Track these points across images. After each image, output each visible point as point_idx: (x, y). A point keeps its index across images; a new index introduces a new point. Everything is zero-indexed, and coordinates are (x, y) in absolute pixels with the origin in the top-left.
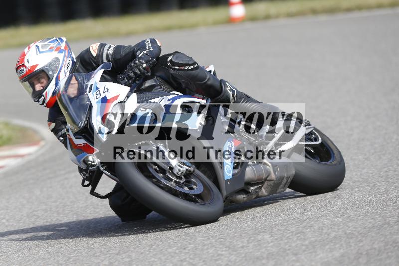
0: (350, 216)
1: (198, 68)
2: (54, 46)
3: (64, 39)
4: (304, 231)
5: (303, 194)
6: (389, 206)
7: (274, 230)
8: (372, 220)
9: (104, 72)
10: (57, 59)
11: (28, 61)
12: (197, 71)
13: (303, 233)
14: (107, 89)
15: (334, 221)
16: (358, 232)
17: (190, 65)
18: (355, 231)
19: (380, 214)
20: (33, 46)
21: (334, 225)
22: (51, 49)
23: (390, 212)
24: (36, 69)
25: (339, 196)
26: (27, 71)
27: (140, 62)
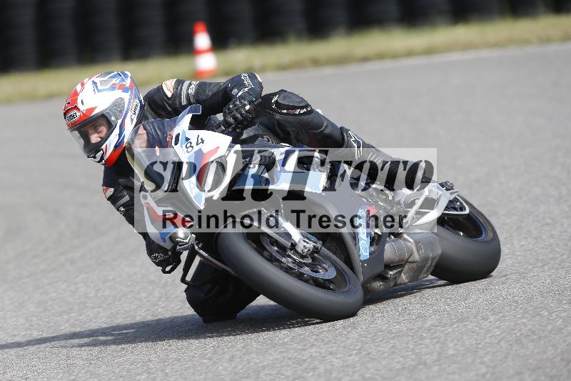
0: (369, 354)
1: (312, 111)
2: (117, 82)
3: (129, 74)
4: (305, 375)
6: (425, 338)
7: (262, 375)
8: (401, 359)
9: (193, 117)
10: (122, 100)
11: (82, 103)
12: (310, 115)
13: (303, 378)
14: (202, 139)
15: (348, 360)
16: (382, 376)
17: (302, 108)
18: (377, 374)
19: (412, 350)
20: (88, 82)
21: (347, 366)
22: (113, 87)
23: (427, 346)
24: (95, 113)
25: (354, 327)
26: (80, 116)
27: (241, 103)
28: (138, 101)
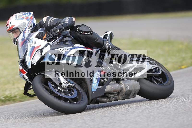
1: (93, 33)
2: (25, 16)
3: (32, 13)
10: (25, 23)
14: (36, 42)
17: (88, 32)
20: (15, 16)
24: (14, 27)
26: (9, 28)
27: (56, 29)
28: (32, 24)
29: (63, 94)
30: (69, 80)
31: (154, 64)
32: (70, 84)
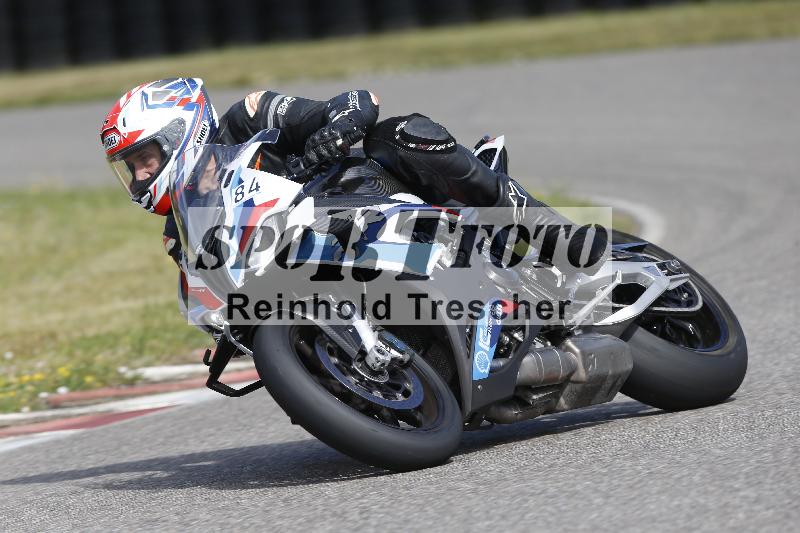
1: (455, 148)
2: (178, 95)
3: (199, 82)
5: (656, 409)
10: (182, 122)
11: (124, 123)
12: (452, 154)
14: (257, 184)
17: (439, 143)
20: (137, 93)
22: (170, 102)
24: (140, 139)
26: (120, 142)
27: (331, 134)
28: (207, 123)
29: (377, 394)
30: (388, 336)
31: (677, 270)
32: (395, 353)
